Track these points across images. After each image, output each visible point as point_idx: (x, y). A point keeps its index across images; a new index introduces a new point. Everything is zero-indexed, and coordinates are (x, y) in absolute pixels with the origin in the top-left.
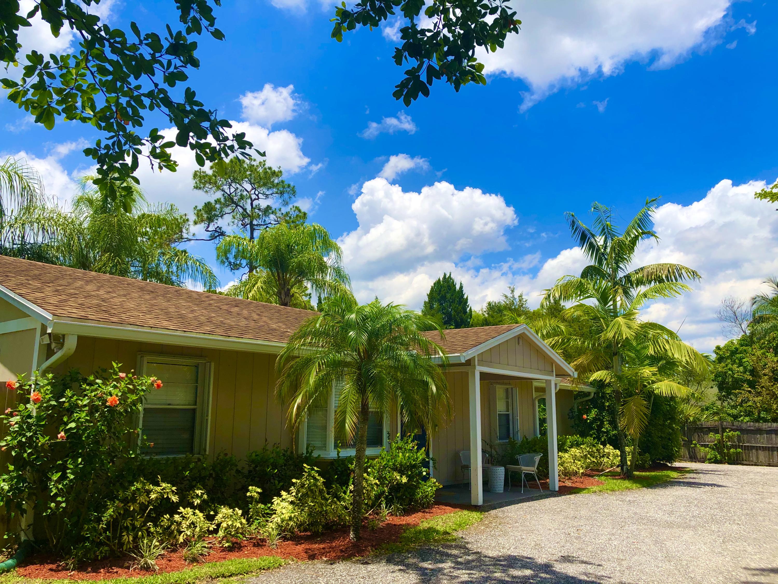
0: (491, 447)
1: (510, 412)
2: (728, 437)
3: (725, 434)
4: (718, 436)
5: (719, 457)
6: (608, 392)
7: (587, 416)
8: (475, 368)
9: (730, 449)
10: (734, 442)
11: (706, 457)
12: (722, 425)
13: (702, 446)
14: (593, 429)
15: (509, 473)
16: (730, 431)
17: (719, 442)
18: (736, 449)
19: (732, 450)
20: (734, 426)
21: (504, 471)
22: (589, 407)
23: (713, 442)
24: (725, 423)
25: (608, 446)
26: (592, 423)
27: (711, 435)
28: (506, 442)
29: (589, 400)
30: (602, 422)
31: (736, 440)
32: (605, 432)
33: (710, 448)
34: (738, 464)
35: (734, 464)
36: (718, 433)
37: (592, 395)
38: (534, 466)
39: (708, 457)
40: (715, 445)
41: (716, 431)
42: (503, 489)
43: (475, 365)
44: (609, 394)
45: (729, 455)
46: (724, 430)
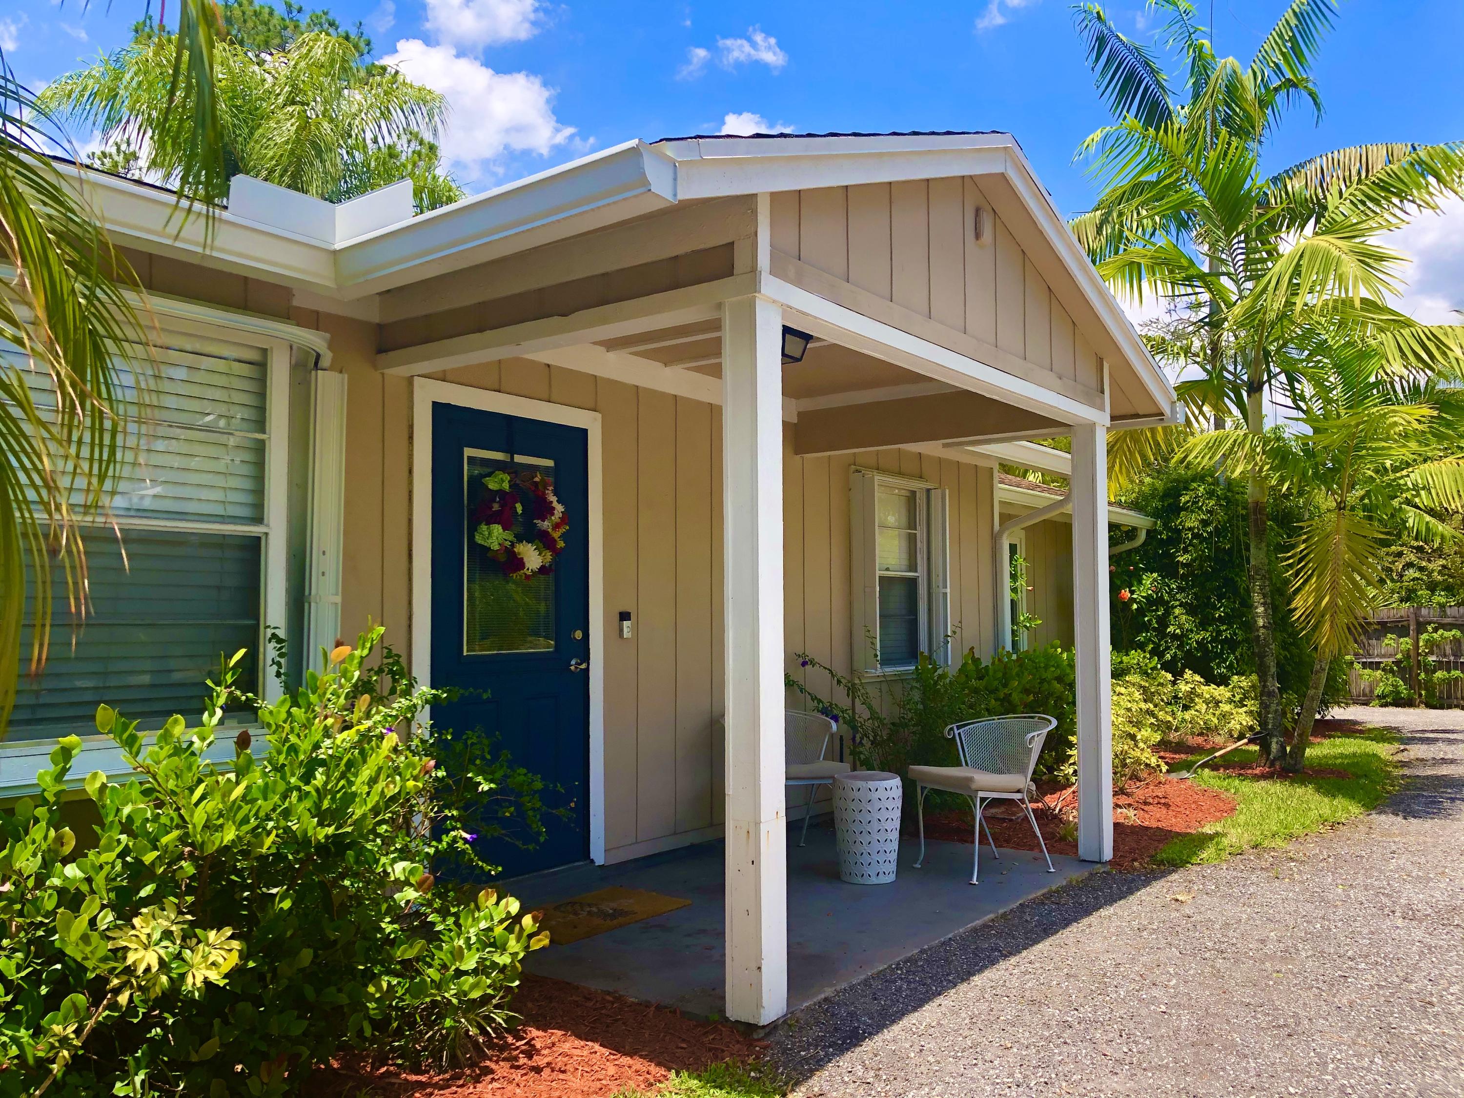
0: (852, 690)
1: (921, 574)
2: (1432, 645)
3: (1425, 636)
4: (1406, 643)
5: (1404, 691)
6: (1188, 524)
7: (1132, 592)
8: (754, 285)
9: (1434, 672)
10: (1445, 656)
11: (1372, 691)
12: (1417, 615)
13: (1365, 665)
14: (1146, 627)
15: (920, 798)
16: (1435, 630)
17: (1407, 655)
18: (1449, 671)
19: (1439, 674)
20: (1446, 616)
21: (898, 793)
22: (1137, 569)
23: (1391, 656)
24: (1424, 611)
25: (1188, 673)
26: (1141, 612)
27: (1389, 640)
28: (906, 673)
29: (1136, 550)
30: (1168, 611)
31: (1448, 651)
32: (1174, 637)
33: (1384, 670)
34: (1450, 707)
35: (1442, 708)
36: (1407, 635)
37: (1142, 536)
38: (1022, 770)
39: (1378, 691)
40: (1398, 663)
41: (1400, 629)
42: (893, 867)
43: (753, 270)
44: (1190, 529)
45: (1429, 686)
46: (1421, 628)
